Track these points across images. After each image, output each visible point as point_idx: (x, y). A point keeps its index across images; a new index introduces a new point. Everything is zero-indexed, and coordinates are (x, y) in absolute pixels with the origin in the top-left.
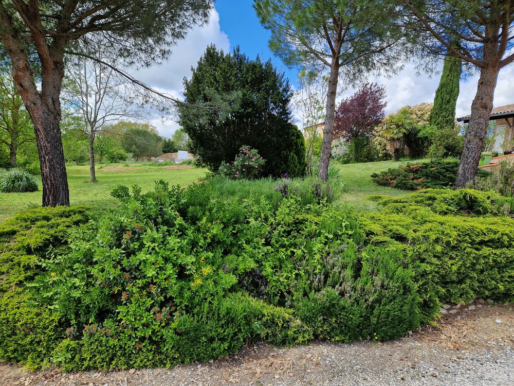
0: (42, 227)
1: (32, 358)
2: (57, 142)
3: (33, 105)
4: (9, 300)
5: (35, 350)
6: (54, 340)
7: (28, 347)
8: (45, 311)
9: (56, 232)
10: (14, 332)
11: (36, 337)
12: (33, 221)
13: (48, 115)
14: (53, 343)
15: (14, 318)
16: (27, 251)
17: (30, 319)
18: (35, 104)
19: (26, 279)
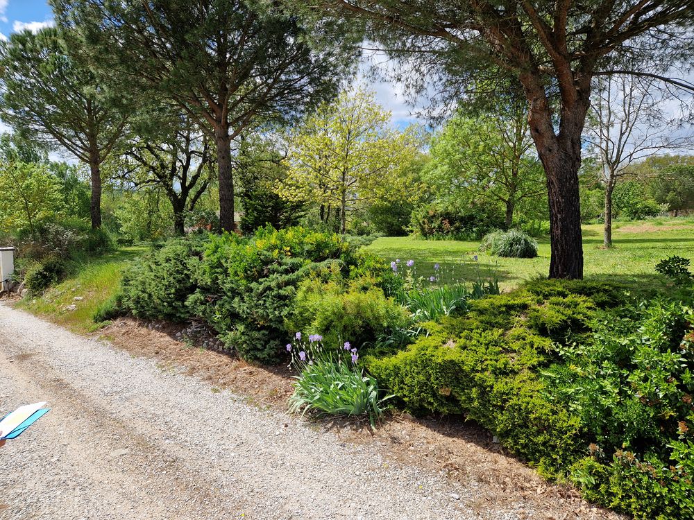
0: (557, 304)
1: (545, 463)
2: (573, 196)
3: (548, 152)
4: (521, 384)
5: (548, 455)
6: (572, 452)
7: (541, 448)
8: (562, 411)
9: (574, 314)
10: (525, 424)
11: (550, 439)
12: (547, 296)
13: (566, 162)
14: (571, 455)
15: (526, 408)
16: (540, 331)
17: (545, 414)
18: (550, 150)
19: (540, 364)
